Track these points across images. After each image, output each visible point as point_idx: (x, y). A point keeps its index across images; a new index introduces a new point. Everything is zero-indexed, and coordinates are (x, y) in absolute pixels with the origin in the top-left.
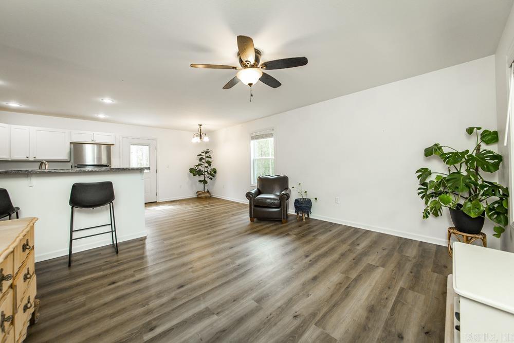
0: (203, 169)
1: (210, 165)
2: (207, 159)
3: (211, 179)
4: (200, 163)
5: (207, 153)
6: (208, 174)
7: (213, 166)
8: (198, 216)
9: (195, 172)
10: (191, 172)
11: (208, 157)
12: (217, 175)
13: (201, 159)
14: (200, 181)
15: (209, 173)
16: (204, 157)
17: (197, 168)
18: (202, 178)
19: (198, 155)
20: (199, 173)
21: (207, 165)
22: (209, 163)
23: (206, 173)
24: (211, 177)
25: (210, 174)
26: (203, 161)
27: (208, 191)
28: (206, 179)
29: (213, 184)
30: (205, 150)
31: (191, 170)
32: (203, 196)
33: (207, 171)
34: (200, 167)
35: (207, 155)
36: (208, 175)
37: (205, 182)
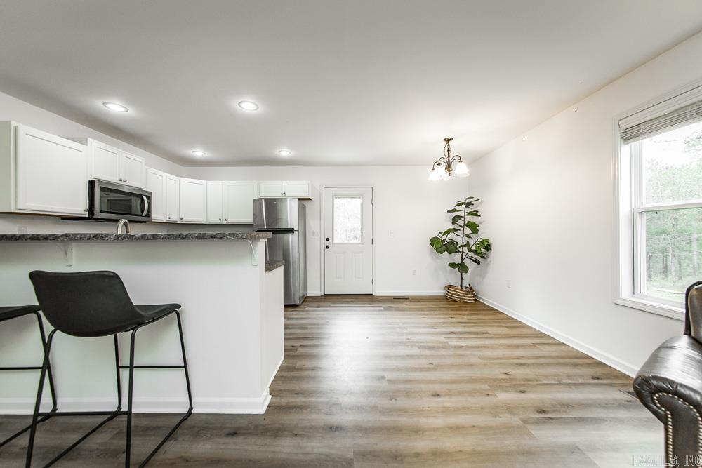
0: (459, 240)
1: (475, 231)
2: (469, 218)
3: (478, 262)
4: (452, 226)
5: (468, 205)
6: (470, 250)
7: (482, 234)
8: (422, 369)
9: (441, 245)
10: (432, 245)
11: (470, 214)
12: (493, 254)
13: (455, 221)
14: (453, 265)
15: (473, 248)
16: (461, 214)
17: (444, 237)
18: (457, 258)
19: (449, 212)
20: (451, 248)
21: (468, 231)
22: (474, 228)
23: (465, 249)
24: (478, 258)
25: (475, 252)
26: (461, 222)
27: (470, 288)
28: (467, 262)
29: (483, 275)
30: (463, 199)
31: (434, 241)
32: (460, 298)
33: (468, 245)
34: (451, 235)
35: (468, 210)
36: (470, 254)
37: (462, 268)
